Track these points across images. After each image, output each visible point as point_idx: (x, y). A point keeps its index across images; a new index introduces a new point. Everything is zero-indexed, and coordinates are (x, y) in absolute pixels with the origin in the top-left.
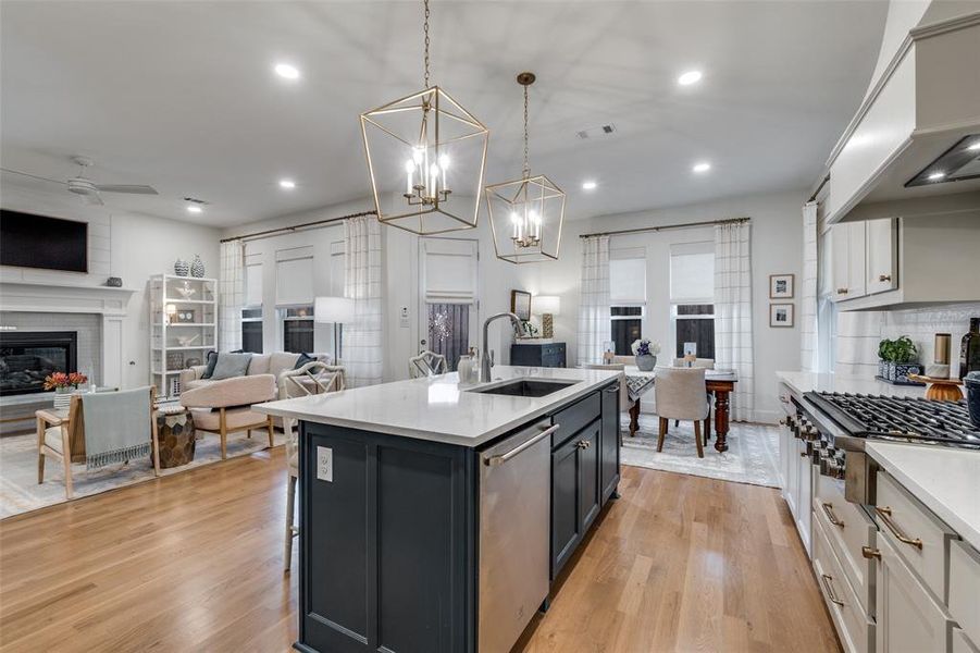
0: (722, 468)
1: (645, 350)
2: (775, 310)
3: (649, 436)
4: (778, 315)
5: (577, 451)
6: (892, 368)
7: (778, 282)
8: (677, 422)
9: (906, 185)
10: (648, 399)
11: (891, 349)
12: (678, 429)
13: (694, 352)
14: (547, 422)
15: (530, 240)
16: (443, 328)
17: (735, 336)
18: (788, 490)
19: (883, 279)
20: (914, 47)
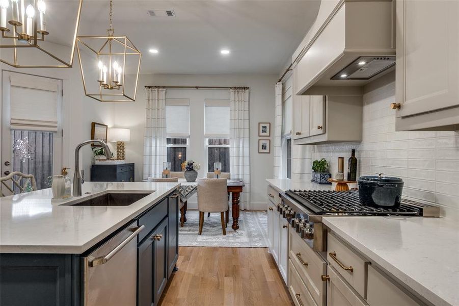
0: (237, 240)
1: (190, 168)
2: (261, 142)
3: (192, 225)
4: (263, 146)
5: (153, 243)
6: (319, 175)
7: (263, 127)
8: (209, 214)
9: (331, 79)
10: (192, 201)
11: (318, 166)
12: (210, 218)
13: (220, 168)
14: (134, 225)
15: (114, 84)
16: (25, 151)
17: (241, 158)
18: (273, 248)
19: (319, 128)
20: (345, 5)
